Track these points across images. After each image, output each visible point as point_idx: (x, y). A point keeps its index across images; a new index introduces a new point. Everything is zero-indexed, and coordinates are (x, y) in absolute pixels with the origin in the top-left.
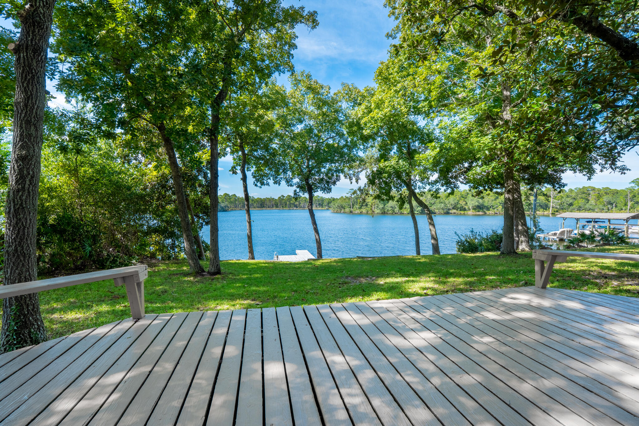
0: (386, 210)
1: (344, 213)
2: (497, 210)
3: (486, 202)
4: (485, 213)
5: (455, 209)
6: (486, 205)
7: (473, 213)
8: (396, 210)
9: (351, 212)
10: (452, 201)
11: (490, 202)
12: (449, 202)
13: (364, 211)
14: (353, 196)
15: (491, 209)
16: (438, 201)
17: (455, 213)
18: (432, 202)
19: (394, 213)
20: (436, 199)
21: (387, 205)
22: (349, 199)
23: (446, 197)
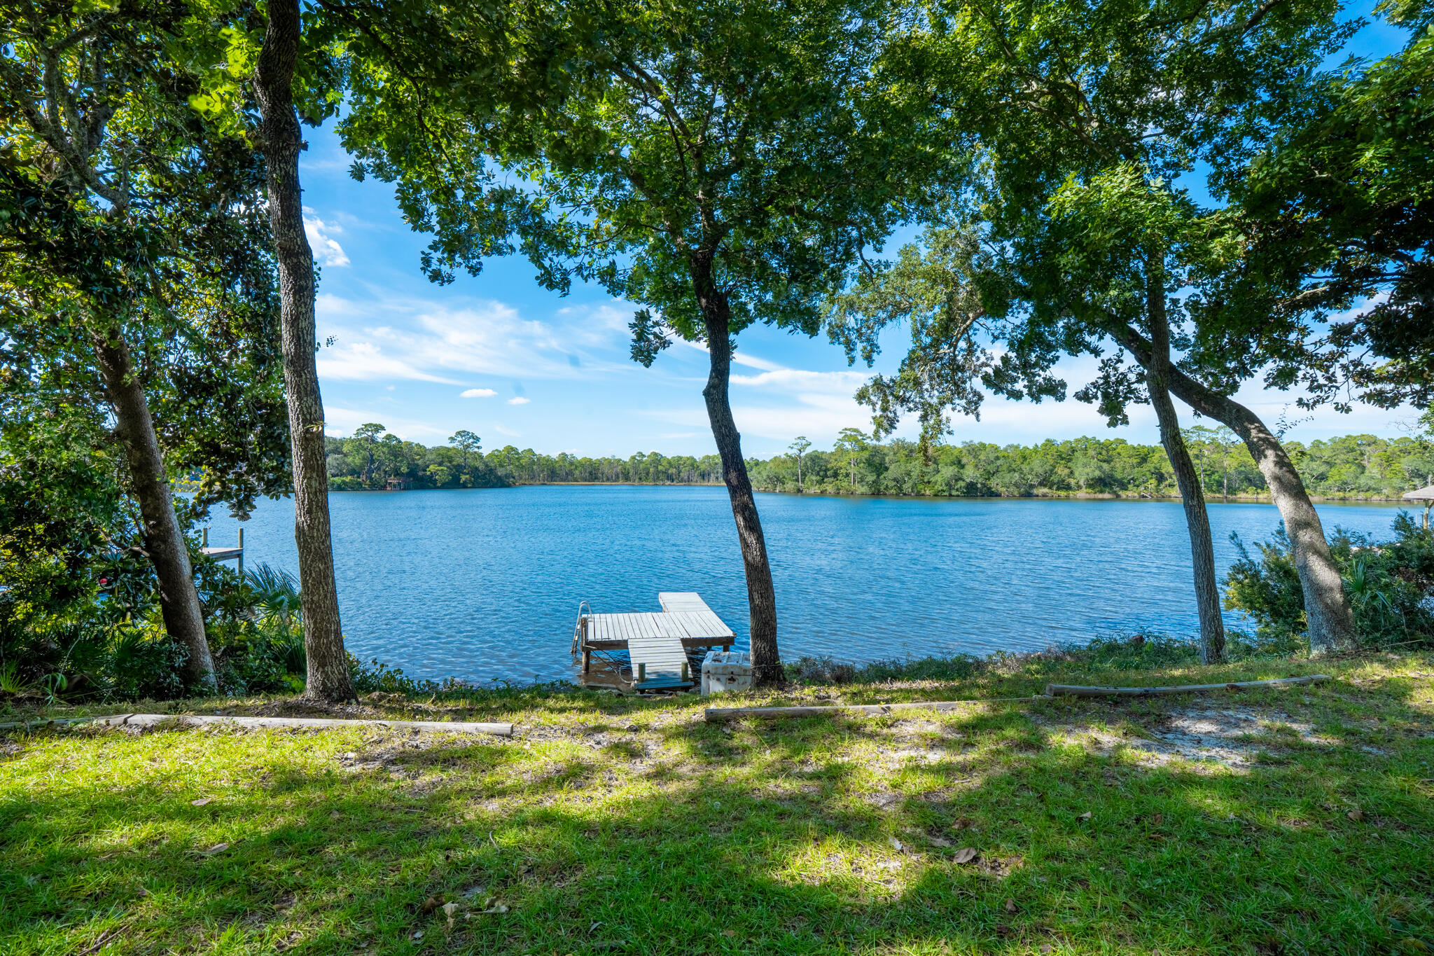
0: (882, 488)
1: (783, 492)
2: (1146, 488)
3: (1119, 470)
4: (1118, 496)
5: (1045, 486)
6: (1118, 476)
7: (1088, 496)
8: (907, 487)
9: (799, 491)
10: (1037, 466)
11: (1128, 470)
12: (1032, 470)
13: (830, 488)
14: (803, 454)
15: (1130, 487)
16: (1005, 467)
17: (1044, 495)
18: (991, 468)
19: (901, 494)
20: (999, 462)
21: (885, 474)
22: (795, 460)
23: (1025, 458)
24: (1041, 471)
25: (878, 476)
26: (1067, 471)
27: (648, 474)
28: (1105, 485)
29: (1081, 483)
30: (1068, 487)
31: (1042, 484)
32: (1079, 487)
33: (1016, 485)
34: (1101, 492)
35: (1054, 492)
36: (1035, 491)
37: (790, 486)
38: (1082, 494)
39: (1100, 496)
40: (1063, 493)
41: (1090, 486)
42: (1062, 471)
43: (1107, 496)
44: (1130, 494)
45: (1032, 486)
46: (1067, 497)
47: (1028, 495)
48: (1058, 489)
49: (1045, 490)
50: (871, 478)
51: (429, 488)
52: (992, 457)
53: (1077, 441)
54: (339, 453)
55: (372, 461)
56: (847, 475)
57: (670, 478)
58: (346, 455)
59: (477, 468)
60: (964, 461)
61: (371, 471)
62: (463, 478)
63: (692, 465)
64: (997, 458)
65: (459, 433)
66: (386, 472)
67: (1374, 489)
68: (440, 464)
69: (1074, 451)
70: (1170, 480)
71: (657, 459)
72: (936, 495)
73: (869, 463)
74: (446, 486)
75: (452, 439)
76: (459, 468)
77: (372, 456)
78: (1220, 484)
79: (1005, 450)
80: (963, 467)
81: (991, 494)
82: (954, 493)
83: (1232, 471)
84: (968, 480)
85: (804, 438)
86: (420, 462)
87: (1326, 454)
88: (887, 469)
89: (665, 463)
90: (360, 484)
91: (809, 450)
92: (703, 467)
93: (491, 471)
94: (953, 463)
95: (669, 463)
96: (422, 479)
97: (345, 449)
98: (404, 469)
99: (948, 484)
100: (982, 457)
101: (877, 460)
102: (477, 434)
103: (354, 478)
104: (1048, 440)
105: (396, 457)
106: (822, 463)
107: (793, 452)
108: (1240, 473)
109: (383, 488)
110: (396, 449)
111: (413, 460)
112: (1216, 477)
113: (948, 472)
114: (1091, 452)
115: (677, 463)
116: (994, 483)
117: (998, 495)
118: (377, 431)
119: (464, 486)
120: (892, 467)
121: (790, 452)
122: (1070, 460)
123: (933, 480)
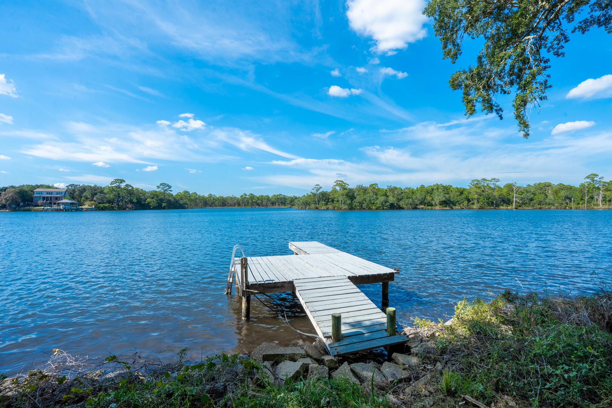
0: (353, 206)
1: (310, 209)
2: (463, 205)
3: (452, 197)
4: (452, 208)
5: (422, 204)
6: (452, 200)
7: (440, 208)
8: (364, 206)
9: (317, 208)
10: (419, 196)
11: (456, 197)
12: (417, 198)
13: (330, 207)
14: (318, 192)
15: (457, 204)
16: (405, 197)
17: (422, 208)
18: (400, 197)
19: (362, 208)
20: (403, 195)
21: (355, 200)
22: (314, 195)
23: (413, 193)
24: (420, 198)
25: (352, 201)
26: (431, 198)
27: (248, 203)
28: (447, 204)
29: (437, 203)
30: (432, 205)
31: (421, 204)
32: (436, 205)
33: (410, 204)
34: (445, 207)
35: (426, 207)
36: (418, 207)
37: (313, 206)
38: (437, 207)
39: (445, 208)
40: (430, 208)
41: (440, 204)
42: (429, 198)
43: (448, 208)
44: (457, 207)
45: (417, 205)
46: (432, 209)
47: (415, 208)
48: (428, 206)
49: (423, 206)
50: (349, 202)
51: (147, 209)
52: (400, 192)
53: (434, 185)
54: (103, 193)
55: (119, 197)
56: (338, 201)
57: (258, 205)
58: (105, 194)
59: (170, 200)
60: (388, 194)
61: (118, 201)
62: (164, 205)
63: (268, 199)
64: (402, 193)
65: (161, 184)
66: (126, 202)
67: (552, 204)
68: (152, 198)
69: (433, 190)
70: (472, 202)
71: (252, 196)
72: (377, 209)
73: (347, 195)
74: (155, 208)
75: (158, 187)
76: (162, 200)
77: (119, 194)
78: (492, 203)
79: (404, 190)
80: (388, 197)
81: (400, 208)
82: (385, 208)
83: (497, 197)
84: (391, 202)
85: (319, 185)
86: (142, 197)
87: (532, 190)
88: (355, 198)
89: (256, 198)
90: (113, 207)
91: (321, 191)
92: (272, 200)
93: (177, 201)
94: (384, 195)
95: (258, 198)
96: (144, 205)
97: (105, 191)
98: (135, 200)
99: (382, 204)
100: (396, 193)
101: (351, 194)
102: (170, 184)
103: (110, 205)
104: (422, 185)
105: (131, 195)
106: (327, 196)
107: (314, 191)
108: (500, 198)
109: (125, 209)
110: (131, 192)
111: (139, 196)
112: (490, 200)
113: (382, 199)
114: (440, 190)
115: (261, 198)
116: (401, 203)
117: (403, 208)
118: (121, 182)
119: (164, 208)
120: (358, 197)
121: (313, 191)
122: (431, 194)
123: (376, 202)
